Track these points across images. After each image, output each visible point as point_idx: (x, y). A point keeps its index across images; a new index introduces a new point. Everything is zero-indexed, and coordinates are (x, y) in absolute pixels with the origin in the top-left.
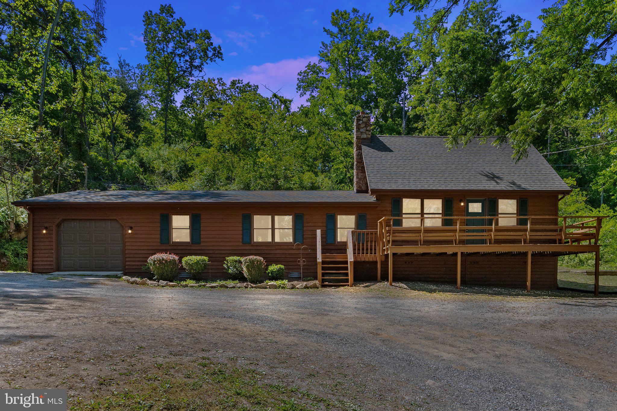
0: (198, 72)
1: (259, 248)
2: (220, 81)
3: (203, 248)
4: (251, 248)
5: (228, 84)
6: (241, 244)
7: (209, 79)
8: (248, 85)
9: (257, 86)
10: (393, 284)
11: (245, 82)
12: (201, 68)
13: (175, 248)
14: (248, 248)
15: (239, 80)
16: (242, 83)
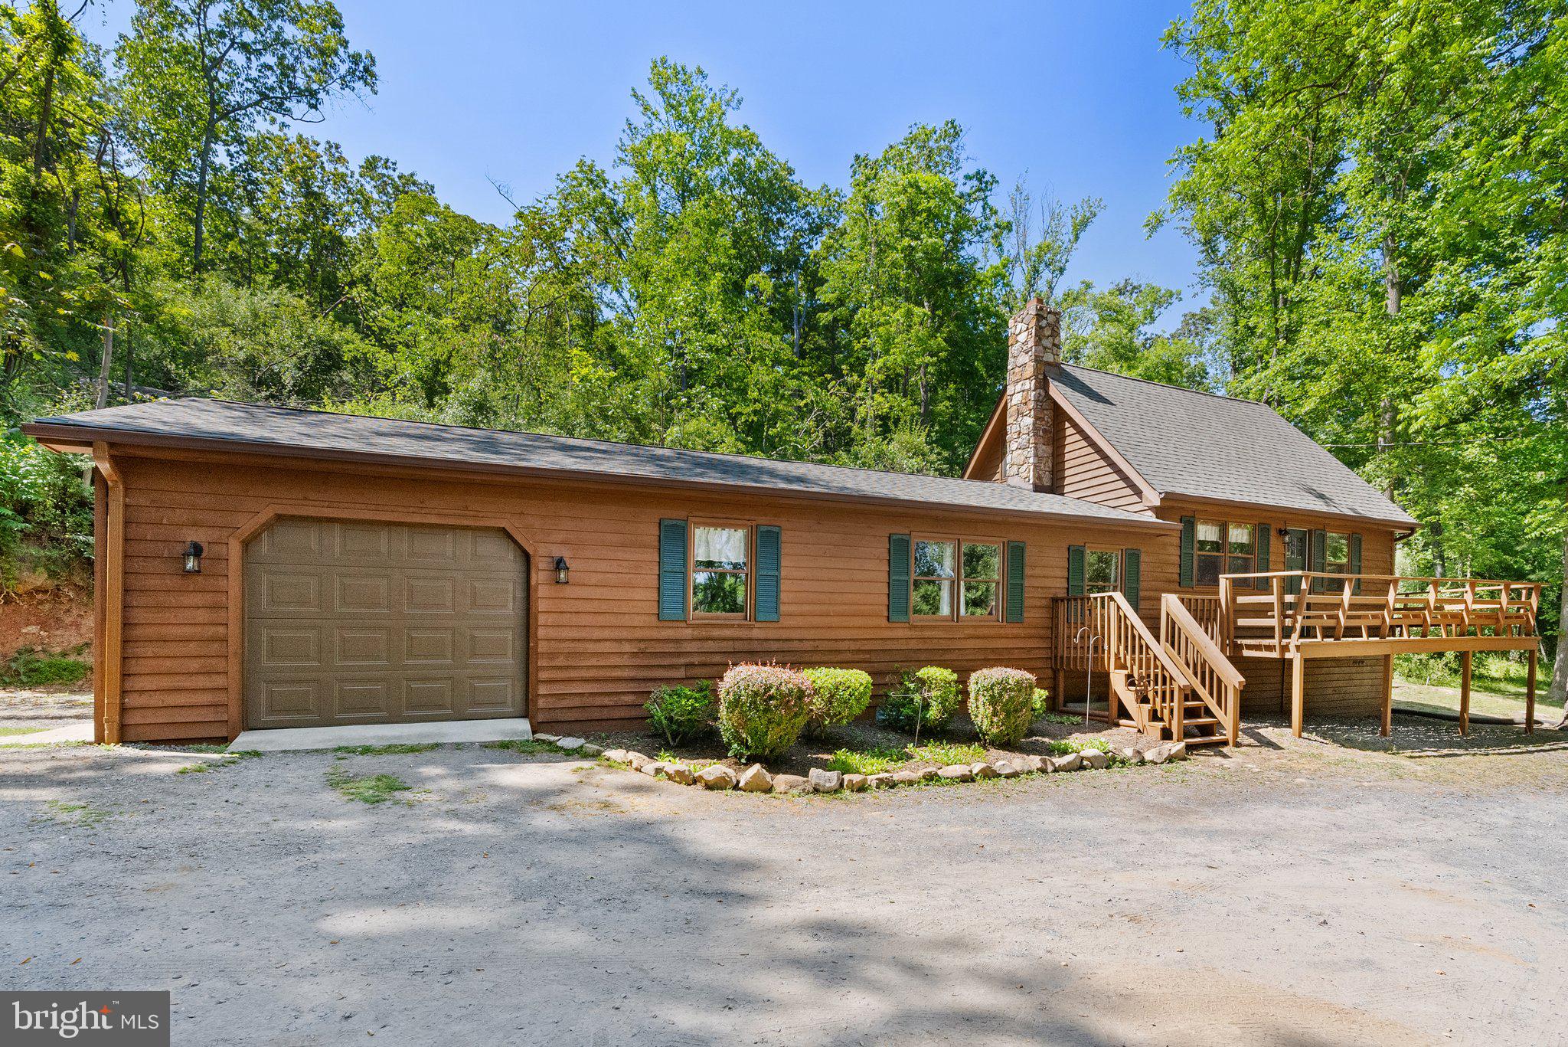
0: (304, 106)
1: (927, 634)
2: (333, 150)
3: (785, 634)
4: (909, 633)
5: (355, 163)
6: (884, 622)
7: (301, 136)
8: (410, 180)
9: (433, 187)
10: (1305, 735)
11: (404, 169)
12: (318, 100)
13: (704, 633)
14: (900, 633)
15: (387, 161)
16: (394, 170)
